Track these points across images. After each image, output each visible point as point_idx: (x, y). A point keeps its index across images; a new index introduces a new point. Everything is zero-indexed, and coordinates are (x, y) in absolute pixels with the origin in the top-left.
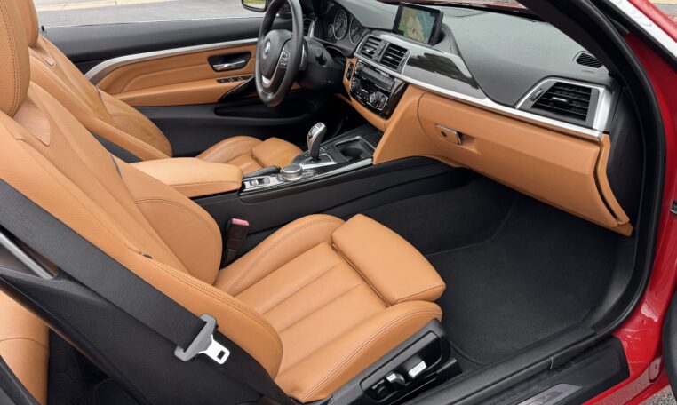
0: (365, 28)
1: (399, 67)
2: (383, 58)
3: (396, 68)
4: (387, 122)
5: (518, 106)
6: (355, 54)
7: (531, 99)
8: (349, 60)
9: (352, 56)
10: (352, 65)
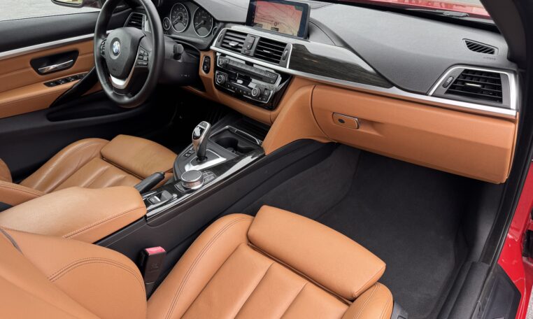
0: (218, 22)
1: (281, 61)
2: (256, 52)
3: (278, 62)
4: (273, 113)
5: (431, 93)
6: (212, 47)
7: (444, 85)
8: (202, 54)
9: (208, 49)
10: (207, 57)
